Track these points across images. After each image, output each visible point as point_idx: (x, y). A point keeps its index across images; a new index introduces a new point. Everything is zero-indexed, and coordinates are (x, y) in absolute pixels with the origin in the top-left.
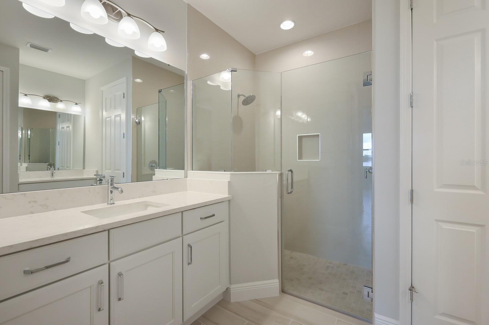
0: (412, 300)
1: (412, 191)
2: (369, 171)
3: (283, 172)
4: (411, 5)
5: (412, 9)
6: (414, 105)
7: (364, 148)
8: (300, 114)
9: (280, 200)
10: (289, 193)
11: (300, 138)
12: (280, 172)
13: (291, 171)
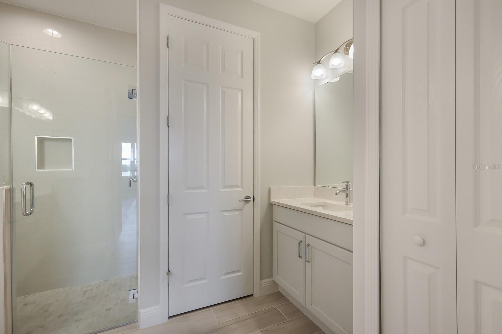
0: (169, 282)
1: (169, 194)
2: (133, 180)
3: (14, 186)
4: (168, 44)
5: (168, 48)
6: (170, 125)
7: (123, 157)
8: (35, 107)
9: (8, 226)
10: (27, 215)
11: (41, 141)
12: (8, 187)
13: (31, 185)
